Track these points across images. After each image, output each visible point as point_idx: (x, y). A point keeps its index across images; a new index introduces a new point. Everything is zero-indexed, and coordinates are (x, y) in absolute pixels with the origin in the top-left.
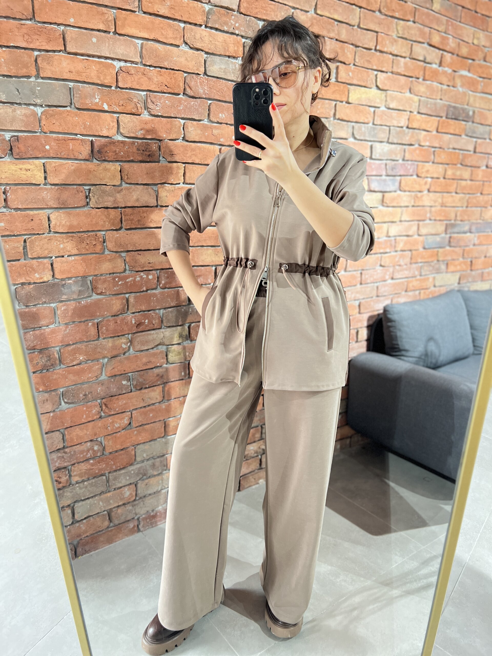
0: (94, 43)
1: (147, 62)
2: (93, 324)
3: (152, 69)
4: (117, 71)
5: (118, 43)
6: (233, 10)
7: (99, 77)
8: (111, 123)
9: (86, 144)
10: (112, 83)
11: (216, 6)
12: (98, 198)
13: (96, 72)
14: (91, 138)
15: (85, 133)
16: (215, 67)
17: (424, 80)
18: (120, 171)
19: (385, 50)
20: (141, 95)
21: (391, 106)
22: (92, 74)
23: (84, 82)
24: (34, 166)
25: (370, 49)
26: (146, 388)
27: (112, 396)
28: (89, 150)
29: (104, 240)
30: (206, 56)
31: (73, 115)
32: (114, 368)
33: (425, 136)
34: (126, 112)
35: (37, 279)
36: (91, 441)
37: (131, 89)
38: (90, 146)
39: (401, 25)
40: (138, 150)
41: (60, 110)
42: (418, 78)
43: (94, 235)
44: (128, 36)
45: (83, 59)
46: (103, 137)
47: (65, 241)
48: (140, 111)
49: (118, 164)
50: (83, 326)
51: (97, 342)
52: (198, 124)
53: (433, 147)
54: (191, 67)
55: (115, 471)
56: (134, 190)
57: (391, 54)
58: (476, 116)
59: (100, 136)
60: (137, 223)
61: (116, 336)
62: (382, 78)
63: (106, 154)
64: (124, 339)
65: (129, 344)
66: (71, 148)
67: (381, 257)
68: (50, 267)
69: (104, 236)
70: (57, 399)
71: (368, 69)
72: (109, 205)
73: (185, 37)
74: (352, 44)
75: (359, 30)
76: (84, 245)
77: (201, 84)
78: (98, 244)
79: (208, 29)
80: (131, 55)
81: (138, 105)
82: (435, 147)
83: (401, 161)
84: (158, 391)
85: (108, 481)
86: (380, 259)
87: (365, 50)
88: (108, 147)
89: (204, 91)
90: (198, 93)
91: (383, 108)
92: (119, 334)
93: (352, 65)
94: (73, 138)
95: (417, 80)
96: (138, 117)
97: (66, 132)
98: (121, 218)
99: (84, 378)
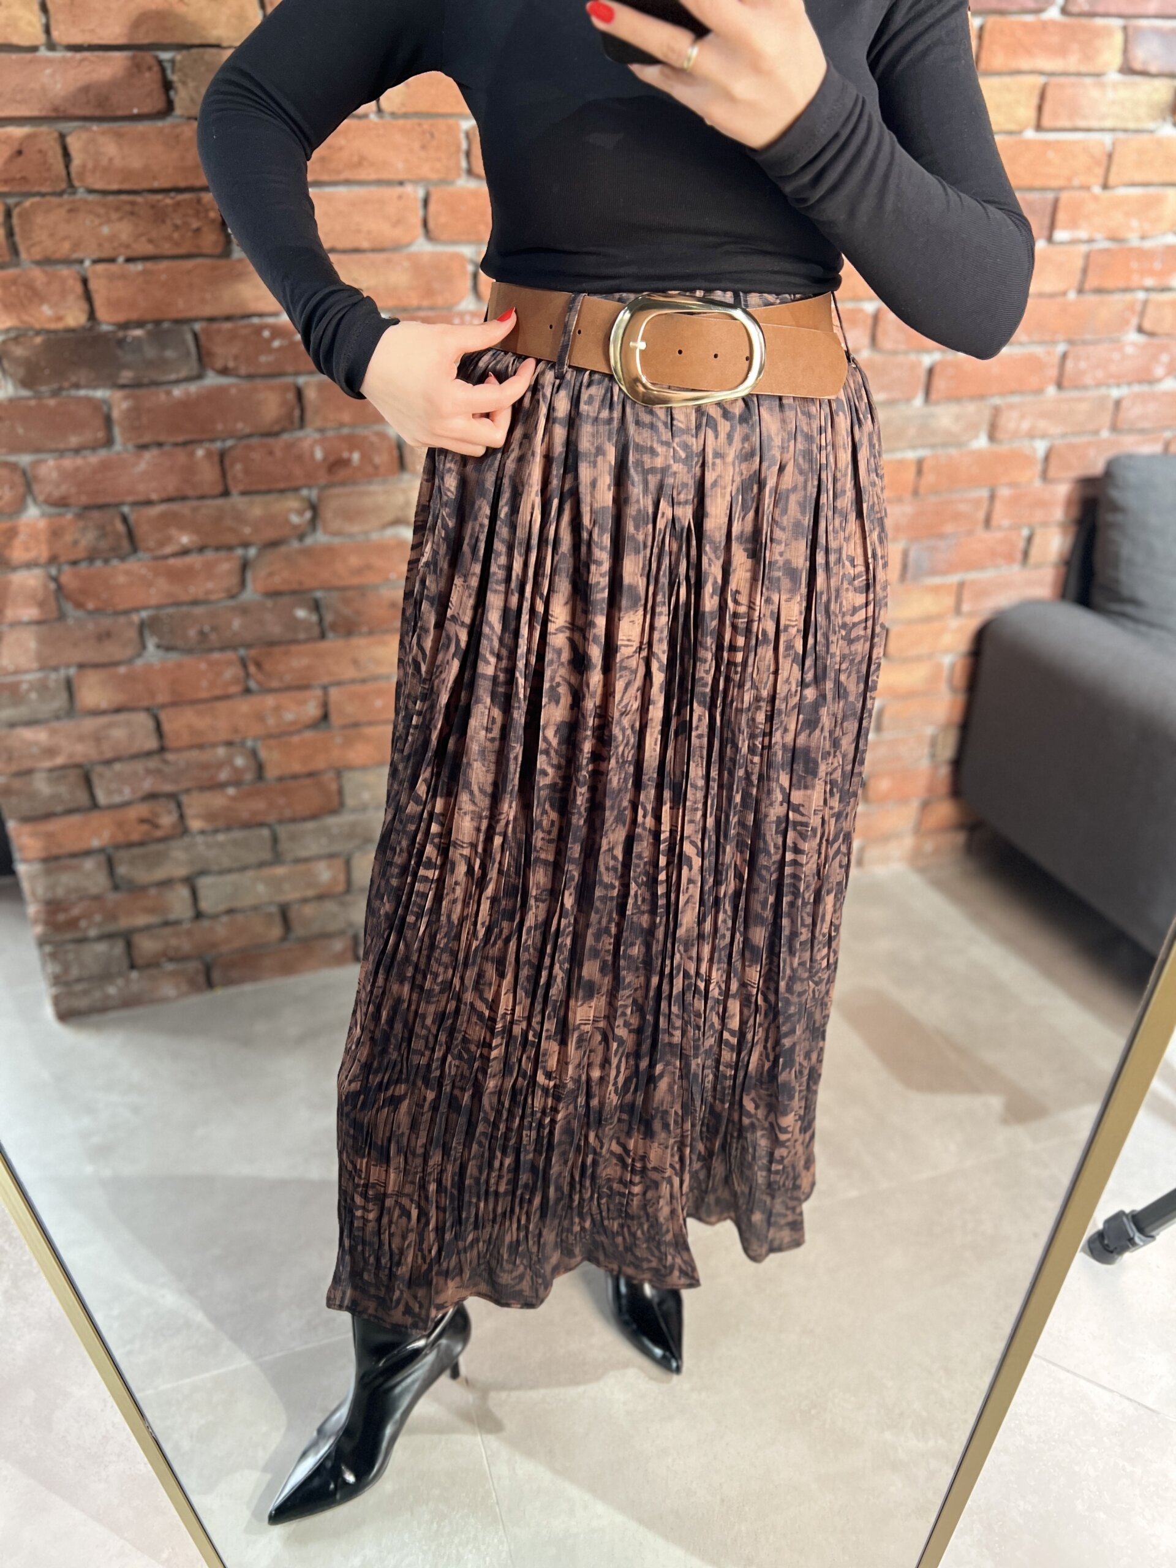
2: (209, 454)
27: (272, 644)
32: (271, 574)
35: (50, 320)
36: (229, 744)
47: (114, 216)
50: (181, 456)
51: (220, 502)
55: (293, 820)
65: (308, 515)
67: (1145, 303)
68: (79, 288)
70: (133, 634)
76: (166, 229)
78: (205, 229)
85: (275, 840)
86: (1138, 308)
92: (282, 485)
99: (195, 590)
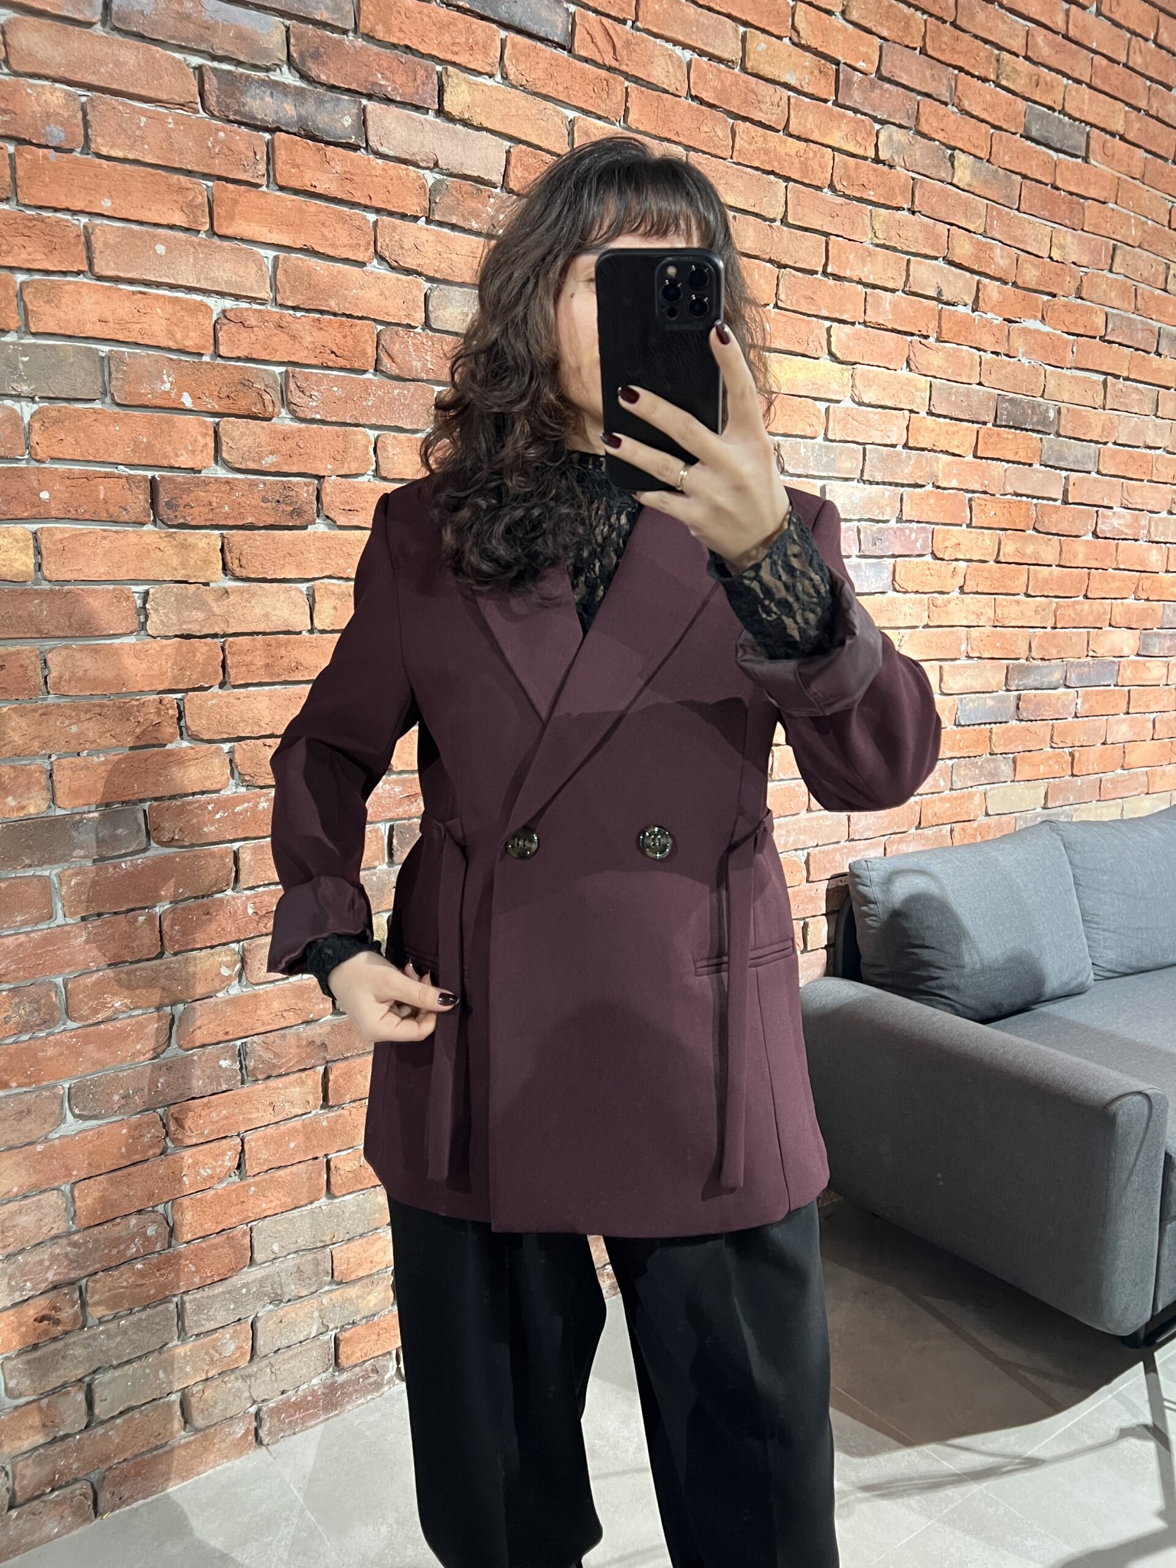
0: (161, 256)
1: (288, 299)
3: (299, 314)
4: (215, 318)
5: (218, 257)
6: (492, 185)
7: (171, 334)
8: (200, 439)
9: (137, 487)
10: (205, 347)
11: (451, 175)
12: (166, 615)
13: (164, 322)
14: (150, 474)
15: (136, 462)
16: (450, 310)
17: (938, 340)
18: (222, 550)
19: (847, 274)
20: (273, 374)
21: (866, 401)
22: (155, 327)
23: (137, 344)
24: (11, 540)
25: (813, 272)
26: (280, 1075)
28: (146, 500)
29: (180, 713)
30: (429, 285)
31: (107, 421)
33: (949, 464)
34: (236, 412)
37: (248, 359)
38: (148, 492)
39: (881, 218)
40: (265, 500)
41: (76, 410)
42: (926, 337)
43: (154, 701)
44: (242, 240)
45: (134, 293)
46: (179, 468)
48: (271, 409)
49: (217, 532)
52: (410, 439)
53: (967, 491)
54: (392, 311)
56: (254, 595)
57: (860, 282)
58: (1063, 422)
59: (172, 468)
60: (262, 671)
61: (207, 947)
62: (842, 335)
63: (187, 510)
64: (226, 955)
66: (102, 497)
69: (181, 703)
71: (809, 315)
72: (195, 629)
73: (379, 244)
74: (770, 261)
75: (785, 228)
77: (417, 348)
79: (432, 227)
80: (249, 284)
81: (266, 397)
82: (974, 492)
83: (893, 523)
84: (310, 1082)
87: (800, 274)
88: (192, 495)
89: (425, 365)
90: (410, 370)
91: (847, 403)
93: (772, 305)
94: (106, 473)
95: (923, 341)
96: (265, 423)
97: (91, 458)
98: (224, 661)
